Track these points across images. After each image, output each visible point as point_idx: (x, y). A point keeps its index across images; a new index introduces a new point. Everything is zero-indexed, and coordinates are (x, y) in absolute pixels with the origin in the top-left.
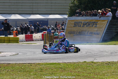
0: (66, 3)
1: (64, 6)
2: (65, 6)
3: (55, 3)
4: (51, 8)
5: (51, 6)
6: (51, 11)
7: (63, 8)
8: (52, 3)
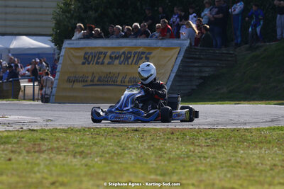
0: (42, 7)
1: (36, 14)
2: (41, 14)
3: (16, 7)
4: (6, 20)
5: (6, 13)
6: (6, 26)
7: (37, 20)
8: (6, 6)
